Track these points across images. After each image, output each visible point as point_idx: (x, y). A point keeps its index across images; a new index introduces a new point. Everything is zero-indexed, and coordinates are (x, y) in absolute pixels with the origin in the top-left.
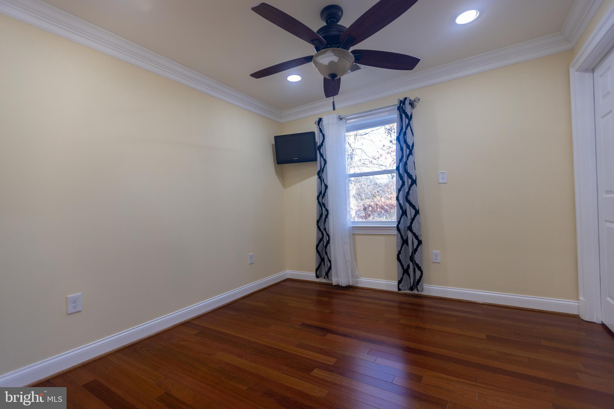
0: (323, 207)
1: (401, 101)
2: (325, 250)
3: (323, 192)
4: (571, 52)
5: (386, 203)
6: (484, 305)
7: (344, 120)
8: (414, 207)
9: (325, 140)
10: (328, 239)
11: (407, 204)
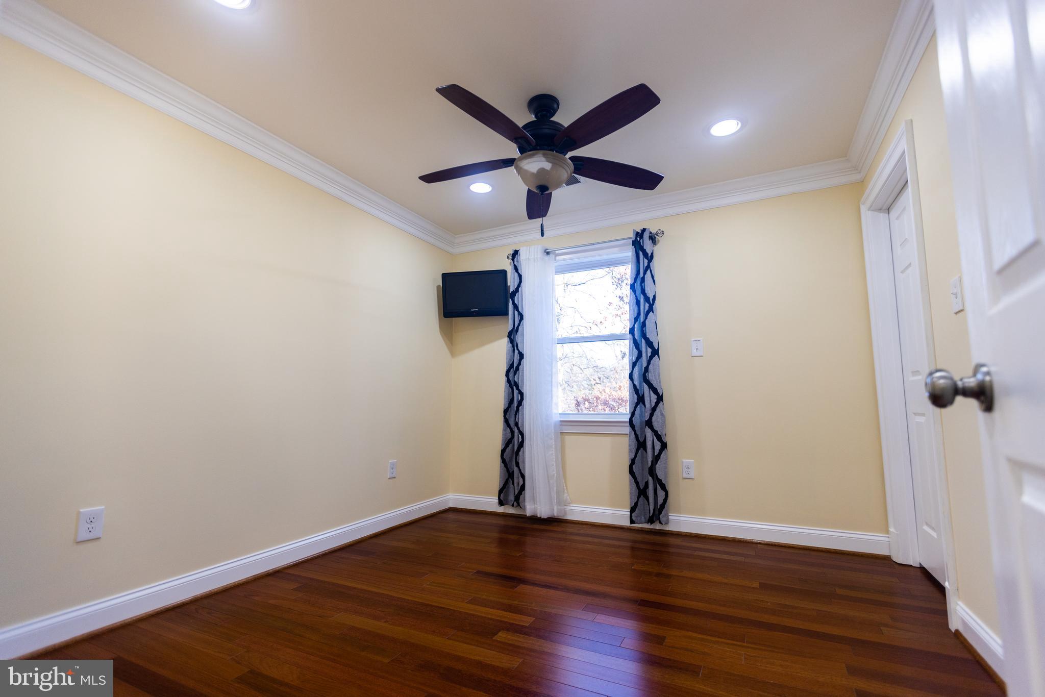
0: (515, 388)
1: (637, 233)
2: (516, 459)
3: (515, 365)
4: (860, 186)
5: (612, 395)
6: (759, 545)
7: (551, 255)
8: (655, 391)
9: (522, 284)
10: (520, 440)
11: (646, 387)
